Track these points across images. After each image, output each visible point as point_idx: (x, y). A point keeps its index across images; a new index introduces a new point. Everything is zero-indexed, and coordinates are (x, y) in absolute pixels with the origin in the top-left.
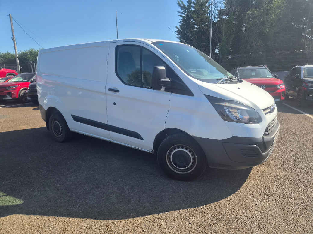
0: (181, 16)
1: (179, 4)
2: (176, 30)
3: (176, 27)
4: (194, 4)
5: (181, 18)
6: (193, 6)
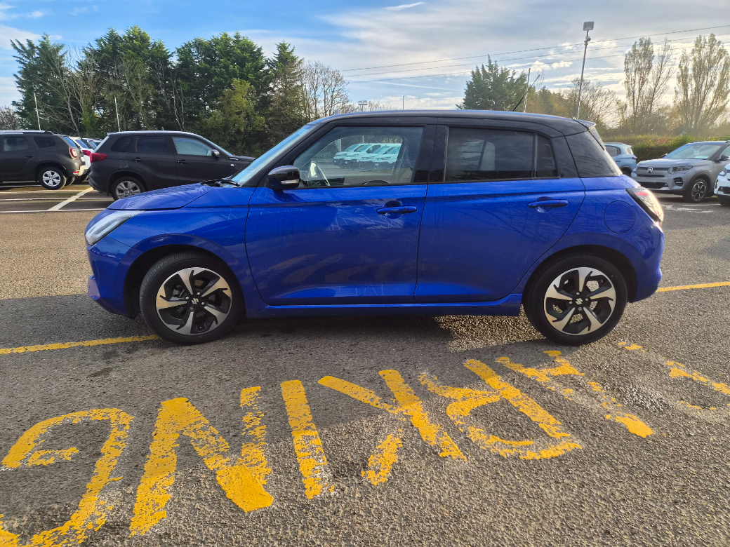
0: (22, 63)
1: (14, 45)
2: (15, 79)
3: (15, 75)
4: (39, 49)
5: (22, 65)
6: (38, 52)
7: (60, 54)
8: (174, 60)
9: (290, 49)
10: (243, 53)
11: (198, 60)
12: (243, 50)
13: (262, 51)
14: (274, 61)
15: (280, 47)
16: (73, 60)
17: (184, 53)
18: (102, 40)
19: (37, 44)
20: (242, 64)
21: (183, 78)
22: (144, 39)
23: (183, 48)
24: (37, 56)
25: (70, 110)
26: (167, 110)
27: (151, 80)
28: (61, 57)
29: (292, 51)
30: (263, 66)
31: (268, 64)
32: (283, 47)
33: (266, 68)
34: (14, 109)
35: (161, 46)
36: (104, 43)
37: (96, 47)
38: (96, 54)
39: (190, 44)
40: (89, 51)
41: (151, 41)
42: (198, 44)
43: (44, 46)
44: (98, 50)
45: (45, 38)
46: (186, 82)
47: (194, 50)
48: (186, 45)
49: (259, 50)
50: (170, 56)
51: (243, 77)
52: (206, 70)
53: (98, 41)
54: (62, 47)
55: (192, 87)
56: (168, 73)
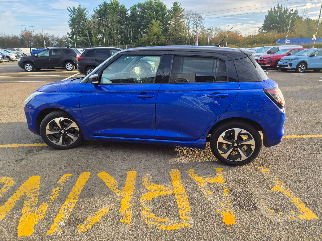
7: (85, 12)
8: (129, 13)
9: (178, 5)
10: (158, 8)
11: (138, 12)
12: (158, 6)
13: (166, 6)
14: (171, 10)
15: (174, 4)
16: (90, 15)
17: (133, 9)
18: (101, 5)
19: (76, 8)
20: (157, 13)
21: (132, 20)
22: (117, 4)
23: (133, 7)
24: (76, 13)
25: (88, 36)
26: (125, 35)
27: (119, 22)
28: (85, 13)
29: (180, 5)
30: (166, 13)
31: (169, 12)
32: (175, 4)
33: (168, 14)
34: (68, 36)
35: (124, 7)
36: (102, 7)
37: (99, 9)
38: (99, 11)
39: (136, 5)
40: (96, 10)
41: (120, 5)
42: (139, 5)
43: (79, 9)
44: (100, 10)
45: (79, 6)
46: (133, 22)
47: (137, 8)
48: (134, 6)
49: (165, 6)
50: (128, 11)
51: (157, 19)
52: (142, 16)
53: (100, 6)
54: (86, 9)
55: (136, 24)
56: (126, 19)
